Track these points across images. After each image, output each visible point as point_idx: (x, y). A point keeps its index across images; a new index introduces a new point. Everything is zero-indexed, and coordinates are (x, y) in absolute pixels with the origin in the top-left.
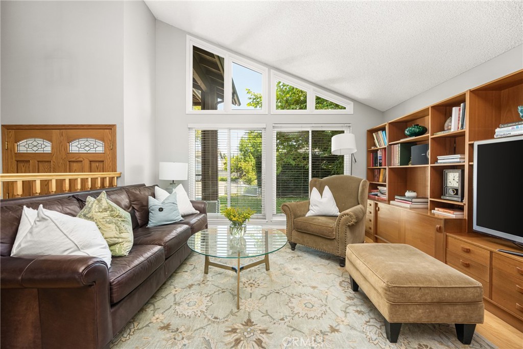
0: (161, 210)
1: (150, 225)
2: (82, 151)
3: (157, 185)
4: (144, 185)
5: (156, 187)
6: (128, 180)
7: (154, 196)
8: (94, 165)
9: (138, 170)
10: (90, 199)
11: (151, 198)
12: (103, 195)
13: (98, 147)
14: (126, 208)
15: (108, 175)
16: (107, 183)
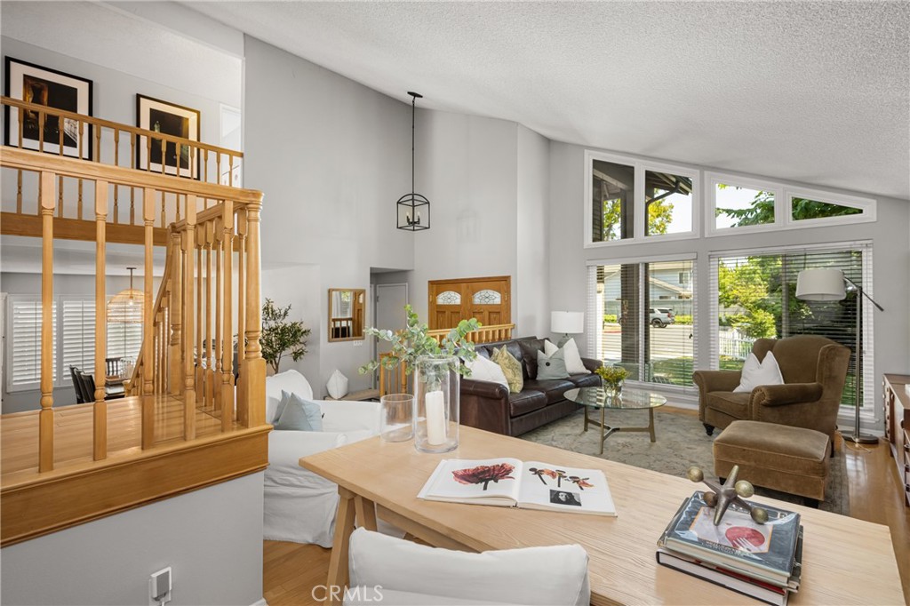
0: (548, 364)
1: (539, 378)
2: (483, 302)
3: (548, 339)
4: (535, 338)
5: (546, 341)
6: (521, 333)
7: (543, 351)
8: (493, 316)
9: (530, 320)
10: (496, 350)
11: (540, 352)
12: (505, 347)
13: (496, 298)
14: (519, 360)
15: (503, 327)
16: (503, 335)
